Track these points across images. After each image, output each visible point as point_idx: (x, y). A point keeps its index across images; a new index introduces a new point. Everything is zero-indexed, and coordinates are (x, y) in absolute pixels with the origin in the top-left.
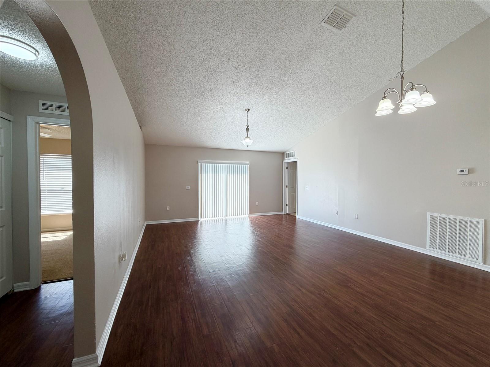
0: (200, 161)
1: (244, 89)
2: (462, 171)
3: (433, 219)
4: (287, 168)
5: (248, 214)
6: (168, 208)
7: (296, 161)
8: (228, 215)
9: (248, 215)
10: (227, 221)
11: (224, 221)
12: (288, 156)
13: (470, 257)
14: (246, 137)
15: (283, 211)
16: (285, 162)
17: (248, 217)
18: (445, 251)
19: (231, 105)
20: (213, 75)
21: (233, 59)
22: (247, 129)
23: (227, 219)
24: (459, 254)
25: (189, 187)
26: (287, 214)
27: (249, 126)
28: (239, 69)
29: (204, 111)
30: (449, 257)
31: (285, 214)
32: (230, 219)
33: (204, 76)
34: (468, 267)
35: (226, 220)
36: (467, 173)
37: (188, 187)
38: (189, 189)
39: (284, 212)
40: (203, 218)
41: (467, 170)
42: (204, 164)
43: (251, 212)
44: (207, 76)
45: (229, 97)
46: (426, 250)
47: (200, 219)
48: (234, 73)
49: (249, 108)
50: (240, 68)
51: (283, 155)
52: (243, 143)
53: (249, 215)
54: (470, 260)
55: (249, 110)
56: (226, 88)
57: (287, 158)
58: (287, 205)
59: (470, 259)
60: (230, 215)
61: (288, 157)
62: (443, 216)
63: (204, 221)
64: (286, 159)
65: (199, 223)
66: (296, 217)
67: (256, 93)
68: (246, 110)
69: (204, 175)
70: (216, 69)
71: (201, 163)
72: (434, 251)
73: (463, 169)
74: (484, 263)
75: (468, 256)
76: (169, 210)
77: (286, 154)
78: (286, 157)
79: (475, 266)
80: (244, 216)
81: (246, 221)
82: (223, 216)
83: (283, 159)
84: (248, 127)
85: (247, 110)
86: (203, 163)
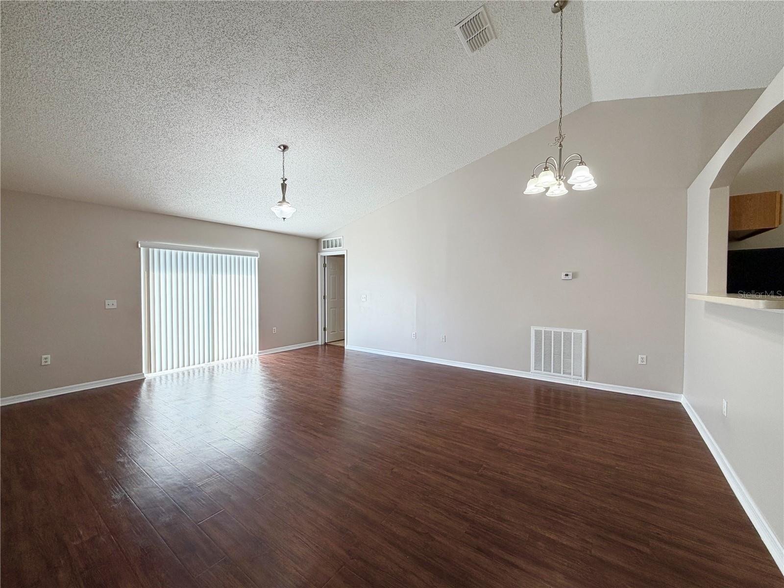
0: (147, 243)
1: (290, 102)
2: (567, 275)
3: (538, 333)
4: (325, 266)
5: (258, 351)
6: (46, 359)
7: (344, 255)
8: (216, 358)
9: (257, 354)
10: (213, 370)
11: (206, 373)
12: (327, 245)
13: (574, 375)
14: (281, 200)
15: (318, 340)
16: (321, 256)
17: (257, 357)
18: (550, 371)
19: (253, 127)
20: (235, 46)
21: (290, 26)
22: (284, 186)
23: (213, 367)
24: (564, 373)
25: (115, 302)
26: (325, 344)
27: (286, 179)
28: (297, 55)
29: (182, 127)
30: (555, 378)
31: (321, 345)
32: (220, 366)
33: (209, 38)
34: (573, 387)
35: (211, 370)
36: (571, 278)
37: (111, 304)
38: (115, 307)
39: (320, 342)
40: (155, 371)
41: (571, 274)
42: (156, 250)
43: (262, 347)
44: (217, 42)
45: (255, 110)
46: (530, 373)
47: (145, 375)
48: (282, 60)
49: (288, 145)
50: (299, 53)
51: (317, 242)
52: (275, 211)
53: (259, 353)
54: (574, 379)
55: (285, 147)
56: (256, 87)
57: (326, 249)
58: (325, 329)
59: (574, 377)
60: (221, 357)
61: (328, 247)
62: (548, 329)
63: (158, 380)
64: (323, 249)
65: (144, 385)
66: (344, 347)
67: (311, 116)
68: (279, 147)
69: (155, 275)
70: (245, 32)
71: (147, 248)
72: (539, 373)
73: (567, 273)
74: (587, 380)
75: (572, 374)
76: (49, 363)
77: (324, 242)
78: (324, 248)
79: (579, 385)
80: (250, 356)
81: (253, 366)
82: (204, 362)
83: (318, 250)
84: (284, 181)
85: (282, 148)
86: (153, 247)
